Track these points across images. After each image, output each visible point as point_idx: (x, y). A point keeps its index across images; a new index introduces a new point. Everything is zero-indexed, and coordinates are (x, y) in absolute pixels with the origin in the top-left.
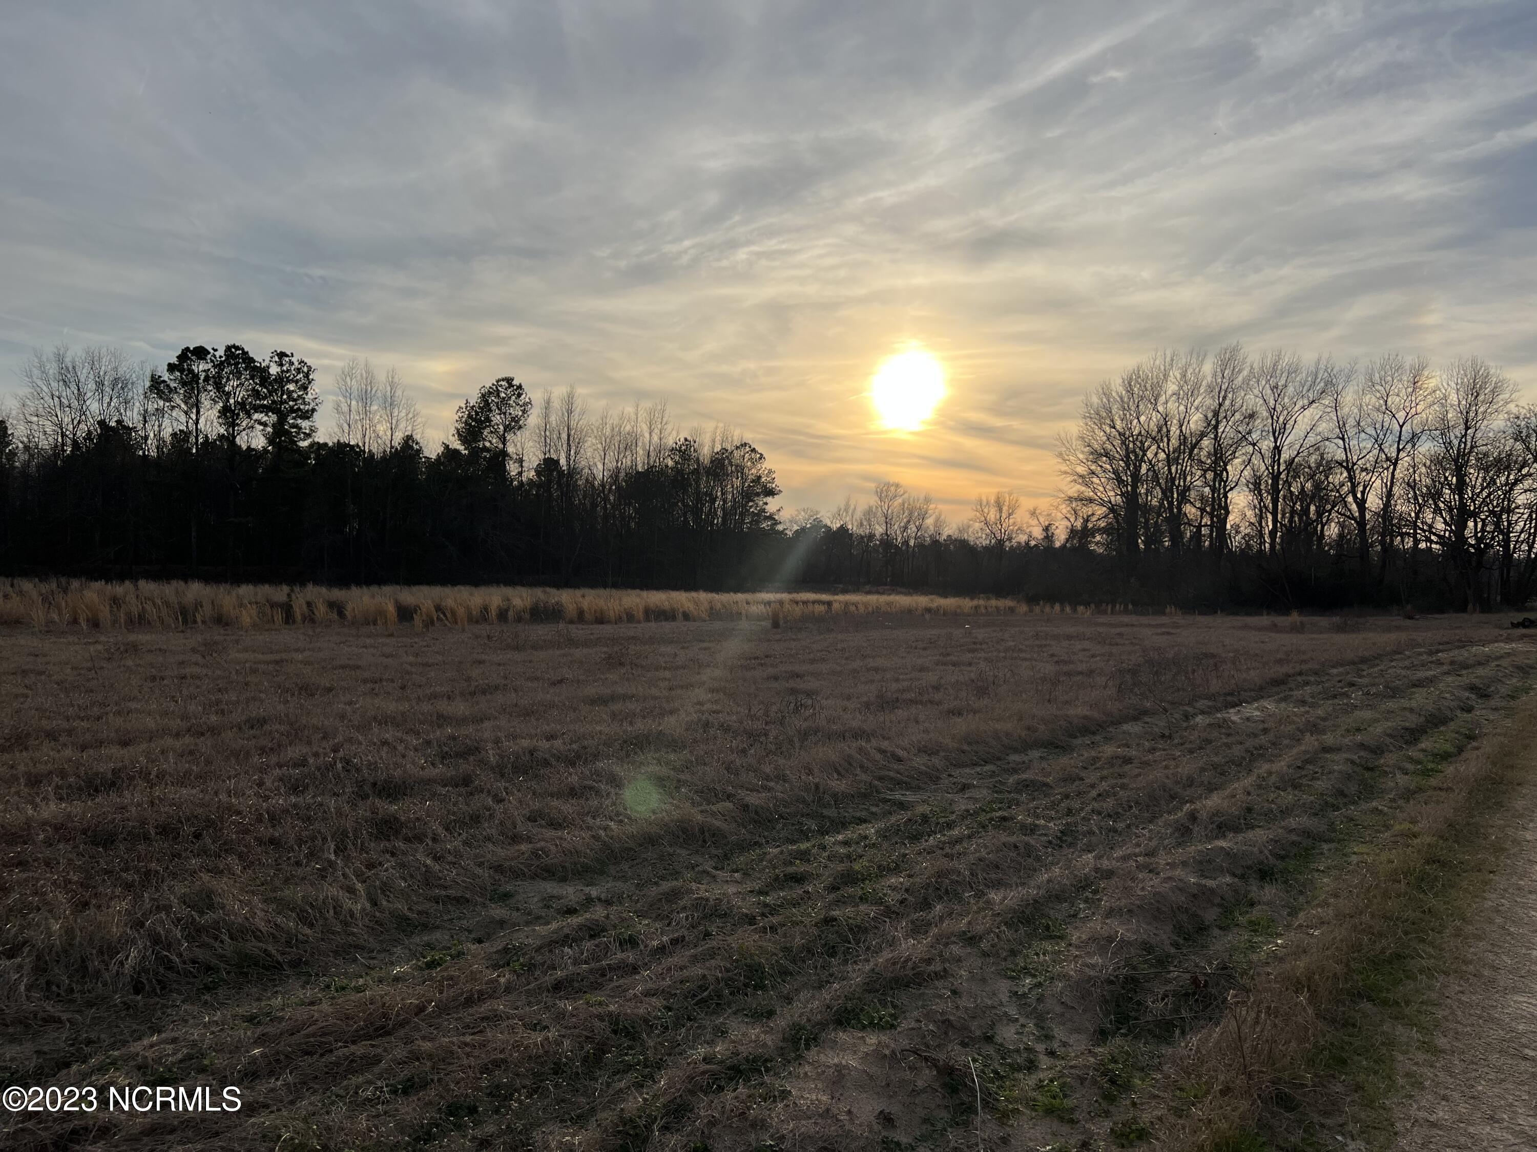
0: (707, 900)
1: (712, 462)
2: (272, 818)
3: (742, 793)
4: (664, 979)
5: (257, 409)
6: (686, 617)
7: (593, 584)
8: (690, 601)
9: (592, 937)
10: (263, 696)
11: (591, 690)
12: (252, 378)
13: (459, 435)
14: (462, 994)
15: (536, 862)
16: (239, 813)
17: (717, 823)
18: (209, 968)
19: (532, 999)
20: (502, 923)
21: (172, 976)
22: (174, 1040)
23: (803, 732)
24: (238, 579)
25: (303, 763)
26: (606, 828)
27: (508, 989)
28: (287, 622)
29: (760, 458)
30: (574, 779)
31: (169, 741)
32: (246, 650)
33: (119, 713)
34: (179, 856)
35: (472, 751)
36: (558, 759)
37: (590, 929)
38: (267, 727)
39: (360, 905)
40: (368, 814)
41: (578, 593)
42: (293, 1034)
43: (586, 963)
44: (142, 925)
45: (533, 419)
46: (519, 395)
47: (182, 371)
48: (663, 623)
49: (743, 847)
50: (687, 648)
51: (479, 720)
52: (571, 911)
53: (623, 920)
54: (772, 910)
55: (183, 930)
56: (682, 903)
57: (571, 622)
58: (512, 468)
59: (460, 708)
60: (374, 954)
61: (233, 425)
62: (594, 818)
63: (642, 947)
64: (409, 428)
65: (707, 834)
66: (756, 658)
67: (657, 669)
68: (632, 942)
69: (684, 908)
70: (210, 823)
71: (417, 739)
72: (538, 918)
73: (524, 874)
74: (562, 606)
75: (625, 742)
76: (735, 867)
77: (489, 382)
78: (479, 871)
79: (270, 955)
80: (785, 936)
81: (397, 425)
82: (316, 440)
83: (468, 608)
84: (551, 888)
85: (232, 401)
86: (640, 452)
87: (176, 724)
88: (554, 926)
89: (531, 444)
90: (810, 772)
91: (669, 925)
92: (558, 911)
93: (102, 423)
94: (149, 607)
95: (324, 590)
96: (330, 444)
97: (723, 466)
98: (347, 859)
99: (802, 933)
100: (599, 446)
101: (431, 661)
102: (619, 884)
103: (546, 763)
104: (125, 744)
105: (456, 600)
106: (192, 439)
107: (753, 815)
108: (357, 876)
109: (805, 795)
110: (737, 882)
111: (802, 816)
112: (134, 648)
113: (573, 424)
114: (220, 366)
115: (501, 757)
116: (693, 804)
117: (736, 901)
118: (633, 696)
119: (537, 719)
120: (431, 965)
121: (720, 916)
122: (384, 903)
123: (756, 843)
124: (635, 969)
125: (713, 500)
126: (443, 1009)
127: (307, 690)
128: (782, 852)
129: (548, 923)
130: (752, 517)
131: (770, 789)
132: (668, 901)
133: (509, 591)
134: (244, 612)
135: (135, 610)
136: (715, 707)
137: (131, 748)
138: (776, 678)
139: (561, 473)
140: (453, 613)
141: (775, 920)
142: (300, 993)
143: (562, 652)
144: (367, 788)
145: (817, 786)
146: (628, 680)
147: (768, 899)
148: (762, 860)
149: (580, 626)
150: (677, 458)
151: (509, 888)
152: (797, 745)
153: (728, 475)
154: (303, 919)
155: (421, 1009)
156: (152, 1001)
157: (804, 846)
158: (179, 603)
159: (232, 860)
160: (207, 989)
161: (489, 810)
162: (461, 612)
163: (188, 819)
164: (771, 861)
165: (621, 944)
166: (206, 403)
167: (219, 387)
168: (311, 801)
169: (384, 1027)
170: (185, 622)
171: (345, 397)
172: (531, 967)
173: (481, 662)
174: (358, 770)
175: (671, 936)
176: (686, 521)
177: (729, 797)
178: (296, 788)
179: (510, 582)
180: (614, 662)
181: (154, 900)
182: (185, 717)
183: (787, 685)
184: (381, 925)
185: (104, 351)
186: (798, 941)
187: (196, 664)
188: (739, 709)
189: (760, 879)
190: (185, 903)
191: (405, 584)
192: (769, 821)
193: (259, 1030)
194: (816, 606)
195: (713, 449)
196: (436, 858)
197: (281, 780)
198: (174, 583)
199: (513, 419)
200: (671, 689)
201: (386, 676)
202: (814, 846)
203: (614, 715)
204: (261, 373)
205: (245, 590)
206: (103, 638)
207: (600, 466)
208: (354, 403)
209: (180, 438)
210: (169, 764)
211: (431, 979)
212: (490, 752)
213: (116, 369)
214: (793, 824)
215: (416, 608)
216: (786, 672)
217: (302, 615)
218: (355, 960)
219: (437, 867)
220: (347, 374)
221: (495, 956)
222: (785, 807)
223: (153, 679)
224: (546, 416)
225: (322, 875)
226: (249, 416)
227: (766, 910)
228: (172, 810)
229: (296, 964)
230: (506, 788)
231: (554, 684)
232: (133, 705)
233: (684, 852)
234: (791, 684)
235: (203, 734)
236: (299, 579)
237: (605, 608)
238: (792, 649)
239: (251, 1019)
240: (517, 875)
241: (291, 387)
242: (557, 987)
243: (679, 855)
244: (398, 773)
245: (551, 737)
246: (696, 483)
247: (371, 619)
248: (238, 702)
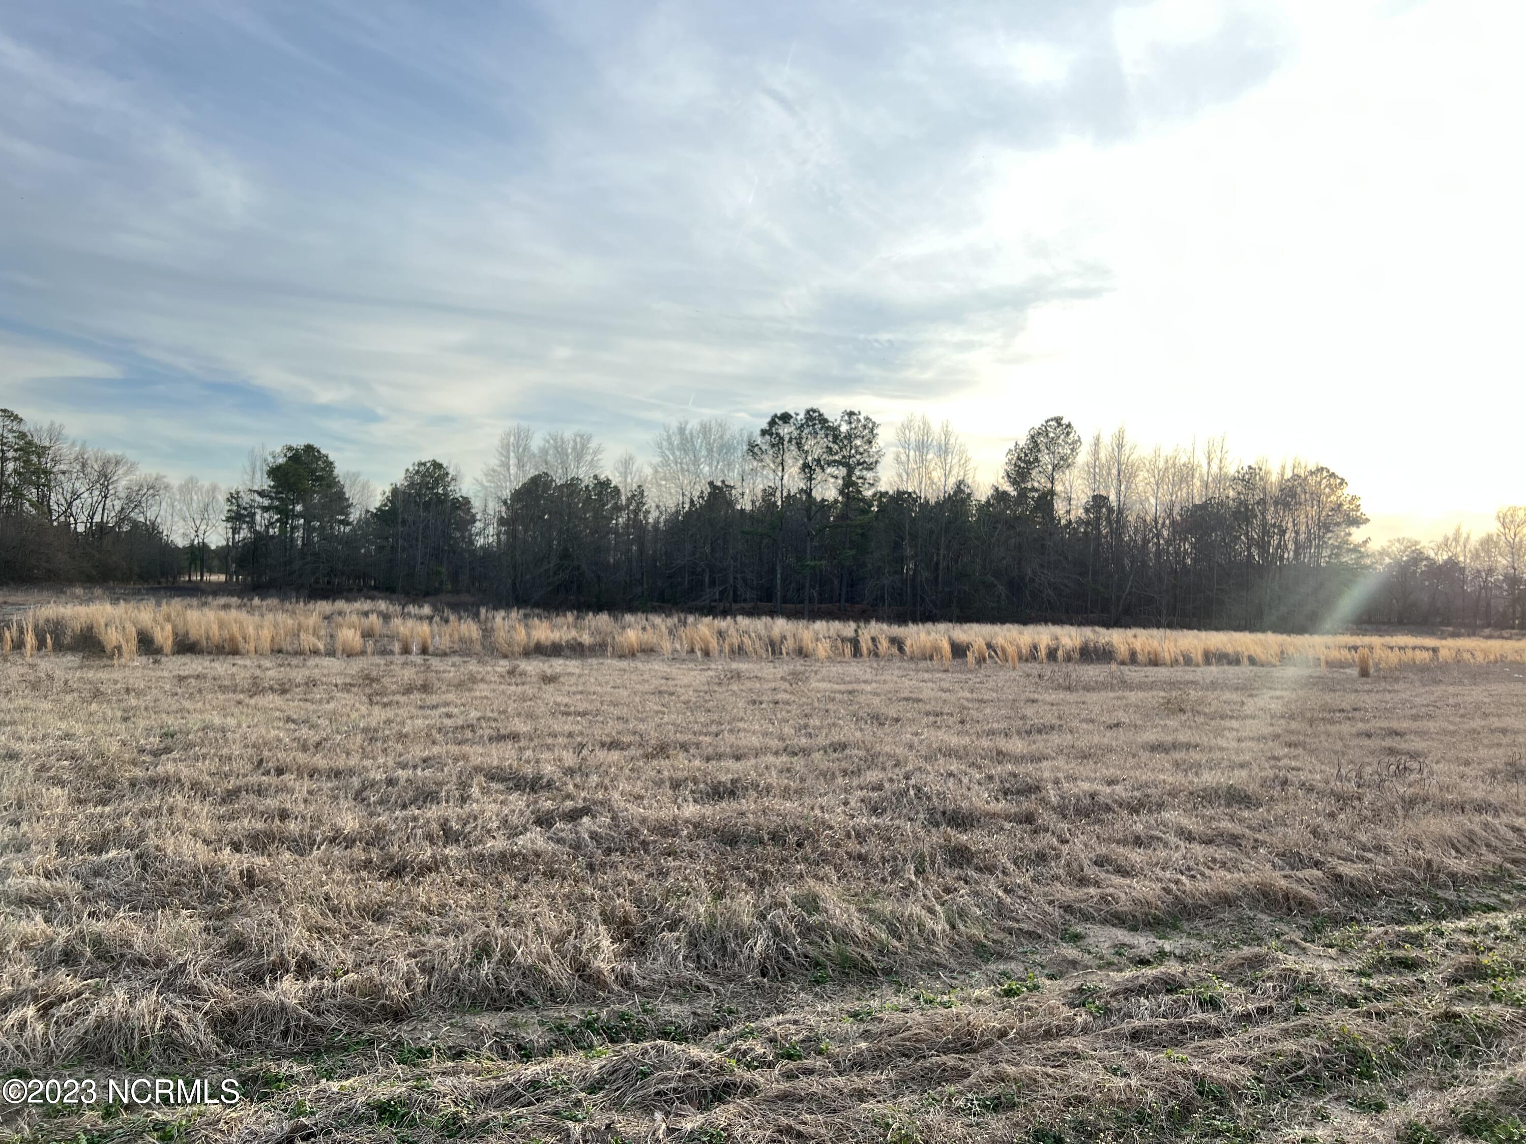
0: (1298, 972)
1: (1281, 490)
2: (858, 835)
3: (1333, 861)
4: (1251, 1048)
5: (829, 464)
6: (1252, 661)
7: (1145, 624)
8: (1256, 643)
9: (1169, 991)
10: (841, 722)
11: (1150, 736)
12: (827, 436)
13: (1009, 476)
14: (1041, 1026)
15: (1104, 907)
16: (831, 828)
17: (1305, 892)
18: (817, 964)
19: (1110, 1043)
20: (1074, 964)
21: (789, 965)
22: (796, 1022)
23: (1407, 799)
24: (814, 616)
25: (879, 787)
26: (1177, 882)
27: (1085, 1030)
28: (855, 656)
29: (1341, 484)
30: (1139, 828)
31: (770, 759)
32: (823, 680)
33: (731, 731)
34: (786, 860)
35: (1032, 789)
36: (1120, 805)
37: (1166, 983)
38: (847, 752)
39: (941, 927)
40: (942, 841)
41: (1130, 632)
42: (890, 1035)
43: (1164, 1017)
44: (765, 918)
45: (1083, 457)
46: (1068, 434)
47: (771, 435)
48: (1226, 667)
49: (1336, 921)
50: (1256, 696)
51: (1038, 759)
52: (1144, 962)
53: (1202, 979)
54: (1379, 995)
55: (796, 926)
56: (1267, 972)
57: (1123, 663)
58: (1060, 507)
59: (1017, 746)
60: (955, 974)
61: (810, 479)
62: (1163, 869)
63: (1224, 1011)
64: (962, 473)
65: (1292, 903)
66: (1342, 711)
67: (1222, 718)
68: (1213, 1004)
69: (1270, 978)
70: (809, 835)
71: (981, 773)
72: (1110, 964)
73: (1093, 918)
74: (1112, 646)
75: (1191, 794)
76: (1328, 942)
77: (1038, 423)
78: (1050, 909)
79: (867, 962)
80: (1395, 1025)
81: (950, 471)
82: (879, 489)
83: (1018, 646)
84: (1122, 935)
85: (810, 458)
86: (1198, 483)
87: (774, 743)
88: (1128, 974)
89: (1080, 481)
90: (1419, 846)
91: (1253, 992)
92: (1131, 960)
93: (711, 484)
94: (746, 639)
95: (885, 626)
96: (891, 492)
97: (1294, 495)
98: (926, 881)
99: (1416, 1025)
100: (1152, 480)
101: (985, 697)
102: (1194, 942)
103: (1108, 809)
104: (738, 758)
105: (1005, 639)
106: (778, 494)
107: (1348, 887)
108: (936, 898)
109: (1414, 871)
110: (1331, 958)
111: (1411, 895)
112: (737, 676)
113: (1124, 458)
114: (801, 428)
115: (1063, 798)
116: (1274, 866)
117: (1331, 978)
118: (1197, 746)
119: (1096, 763)
120: (1009, 993)
121: (1314, 993)
122: (962, 928)
123: (1352, 919)
124: (1218, 1033)
125: (1283, 532)
126: (1024, 1037)
127: (878, 719)
128: (1386, 933)
129: (1121, 970)
130: (1332, 550)
131: (1368, 861)
132: (1251, 967)
133: (1057, 630)
134: (820, 645)
135: (736, 642)
136: (1293, 764)
137: (743, 762)
138: (1369, 736)
139: (1110, 510)
140: (1004, 650)
141: (1381, 1006)
142: (894, 999)
143: (1117, 694)
144: (938, 817)
145: (1429, 863)
146: (1190, 727)
147: (1372, 982)
148: (1361, 939)
149: (1133, 668)
150: (1240, 488)
151: (1079, 929)
152: (1400, 813)
153: (1301, 504)
154: (893, 932)
155: (1003, 1034)
156: (775, 985)
157: (1414, 929)
158: (769, 637)
159: (829, 870)
160: (817, 982)
161: (1054, 849)
162: (1011, 650)
163: (792, 829)
164: (1373, 941)
165: (1201, 1004)
166: (789, 461)
167: (799, 446)
168: (890, 823)
169: (969, 1045)
170: (773, 652)
171: (904, 448)
172: (1107, 1011)
173: (1034, 701)
174: (929, 798)
175: (1257, 1005)
176: (1250, 555)
177: (1317, 864)
178: (875, 810)
179: (1057, 621)
180: (1175, 708)
181: (773, 897)
182: (782, 738)
183: (1383, 744)
184: (960, 948)
185: (713, 422)
186: (1412, 1033)
187: (785, 691)
188: (1323, 767)
189: (1360, 958)
190: (796, 903)
191: (957, 622)
192: (1368, 896)
193: (863, 1027)
194: (1418, 652)
195: (1283, 475)
196: (1006, 891)
197: (862, 801)
198: (764, 619)
199: (1062, 458)
200: (1239, 740)
201: (946, 710)
202: (1428, 930)
203: (1177, 765)
204: (833, 432)
205: (820, 626)
206: (713, 666)
207: (1153, 501)
208: (912, 453)
209: (769, 493)
210: (773, 778)
211: (1011, 1006)
212: (1052, 792)
213: (721, 437)
214: (1399, 903)
215: (968, 646)
216: (1381, 729)
217: (868, 649)
218: (938, 977)
219: (1009, 900)
220: (907, 427)
221: (1070, 995)
222: (1388, 882)
223: (754, 702)
224: (1096, 453)
225: (905, 893)
226: (823, 470)
227: (1370, 995)
228: (779, 820)
229: (888, 972)
230: (1069, 830)
231: (1110, 727)
232: (741, 725)
233: (1266, 918)
234: (1388, 742)
235: (796, 754)
236: (864, 616)
237: (1160, 649)
238: (1387, 702)
239: (855, 1015)
240: (1087, 917)
241: (858, 442)
242: (1135, 1036)
243: (1261, 920)
244: (965, 805)
245: (1111, 782)
246: (1262, 514)
247: (929, 655)
248: (821, 727)
